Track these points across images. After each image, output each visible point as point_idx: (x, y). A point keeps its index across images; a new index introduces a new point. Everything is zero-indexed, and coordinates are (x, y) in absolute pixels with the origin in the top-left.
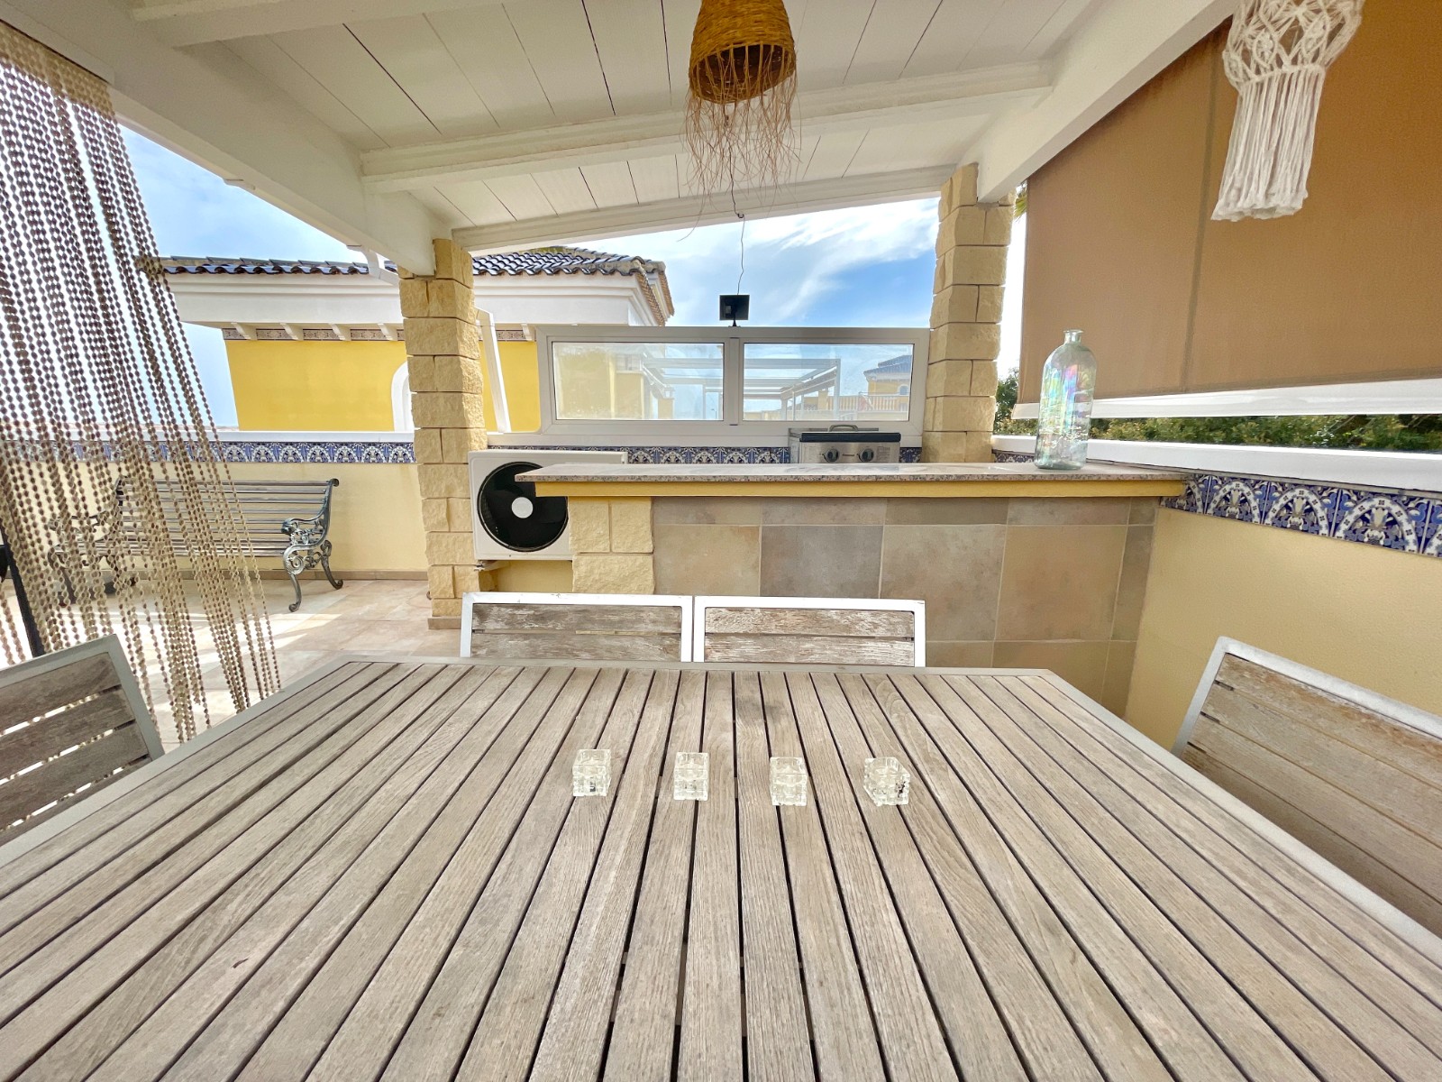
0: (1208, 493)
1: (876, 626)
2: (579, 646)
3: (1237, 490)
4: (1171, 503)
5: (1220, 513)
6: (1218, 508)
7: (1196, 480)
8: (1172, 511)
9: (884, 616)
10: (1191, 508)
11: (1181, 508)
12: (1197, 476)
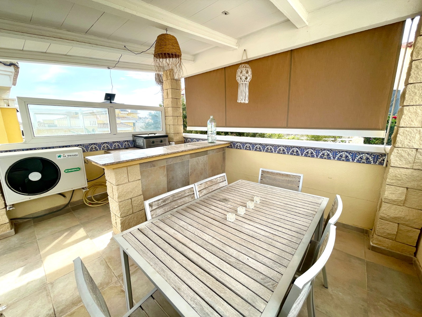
0: (234, 145)
1: (220, 180)
2: (174, 204)
3: (239, 144)
4: (228, 147)
5: (237, 148)
6: (236, 147)
7: (232, 143)
8: (228, 148)
9: (221, 177)
10: (232, 148)
11: (230, 148)
12: (232, 142)
